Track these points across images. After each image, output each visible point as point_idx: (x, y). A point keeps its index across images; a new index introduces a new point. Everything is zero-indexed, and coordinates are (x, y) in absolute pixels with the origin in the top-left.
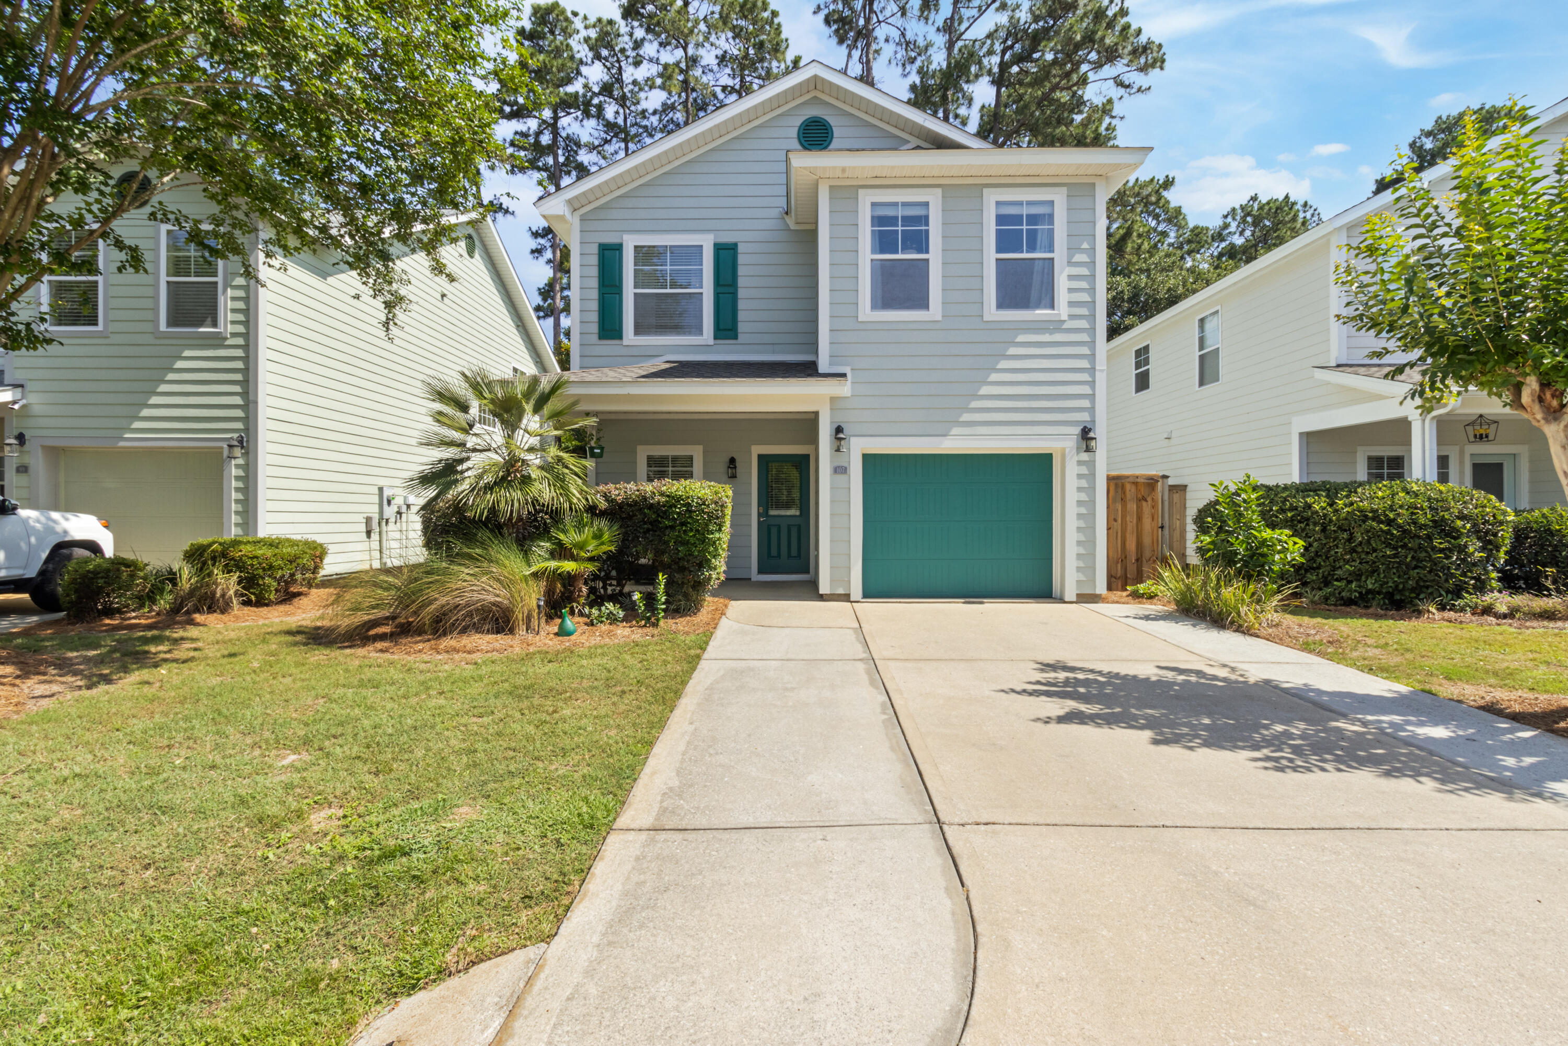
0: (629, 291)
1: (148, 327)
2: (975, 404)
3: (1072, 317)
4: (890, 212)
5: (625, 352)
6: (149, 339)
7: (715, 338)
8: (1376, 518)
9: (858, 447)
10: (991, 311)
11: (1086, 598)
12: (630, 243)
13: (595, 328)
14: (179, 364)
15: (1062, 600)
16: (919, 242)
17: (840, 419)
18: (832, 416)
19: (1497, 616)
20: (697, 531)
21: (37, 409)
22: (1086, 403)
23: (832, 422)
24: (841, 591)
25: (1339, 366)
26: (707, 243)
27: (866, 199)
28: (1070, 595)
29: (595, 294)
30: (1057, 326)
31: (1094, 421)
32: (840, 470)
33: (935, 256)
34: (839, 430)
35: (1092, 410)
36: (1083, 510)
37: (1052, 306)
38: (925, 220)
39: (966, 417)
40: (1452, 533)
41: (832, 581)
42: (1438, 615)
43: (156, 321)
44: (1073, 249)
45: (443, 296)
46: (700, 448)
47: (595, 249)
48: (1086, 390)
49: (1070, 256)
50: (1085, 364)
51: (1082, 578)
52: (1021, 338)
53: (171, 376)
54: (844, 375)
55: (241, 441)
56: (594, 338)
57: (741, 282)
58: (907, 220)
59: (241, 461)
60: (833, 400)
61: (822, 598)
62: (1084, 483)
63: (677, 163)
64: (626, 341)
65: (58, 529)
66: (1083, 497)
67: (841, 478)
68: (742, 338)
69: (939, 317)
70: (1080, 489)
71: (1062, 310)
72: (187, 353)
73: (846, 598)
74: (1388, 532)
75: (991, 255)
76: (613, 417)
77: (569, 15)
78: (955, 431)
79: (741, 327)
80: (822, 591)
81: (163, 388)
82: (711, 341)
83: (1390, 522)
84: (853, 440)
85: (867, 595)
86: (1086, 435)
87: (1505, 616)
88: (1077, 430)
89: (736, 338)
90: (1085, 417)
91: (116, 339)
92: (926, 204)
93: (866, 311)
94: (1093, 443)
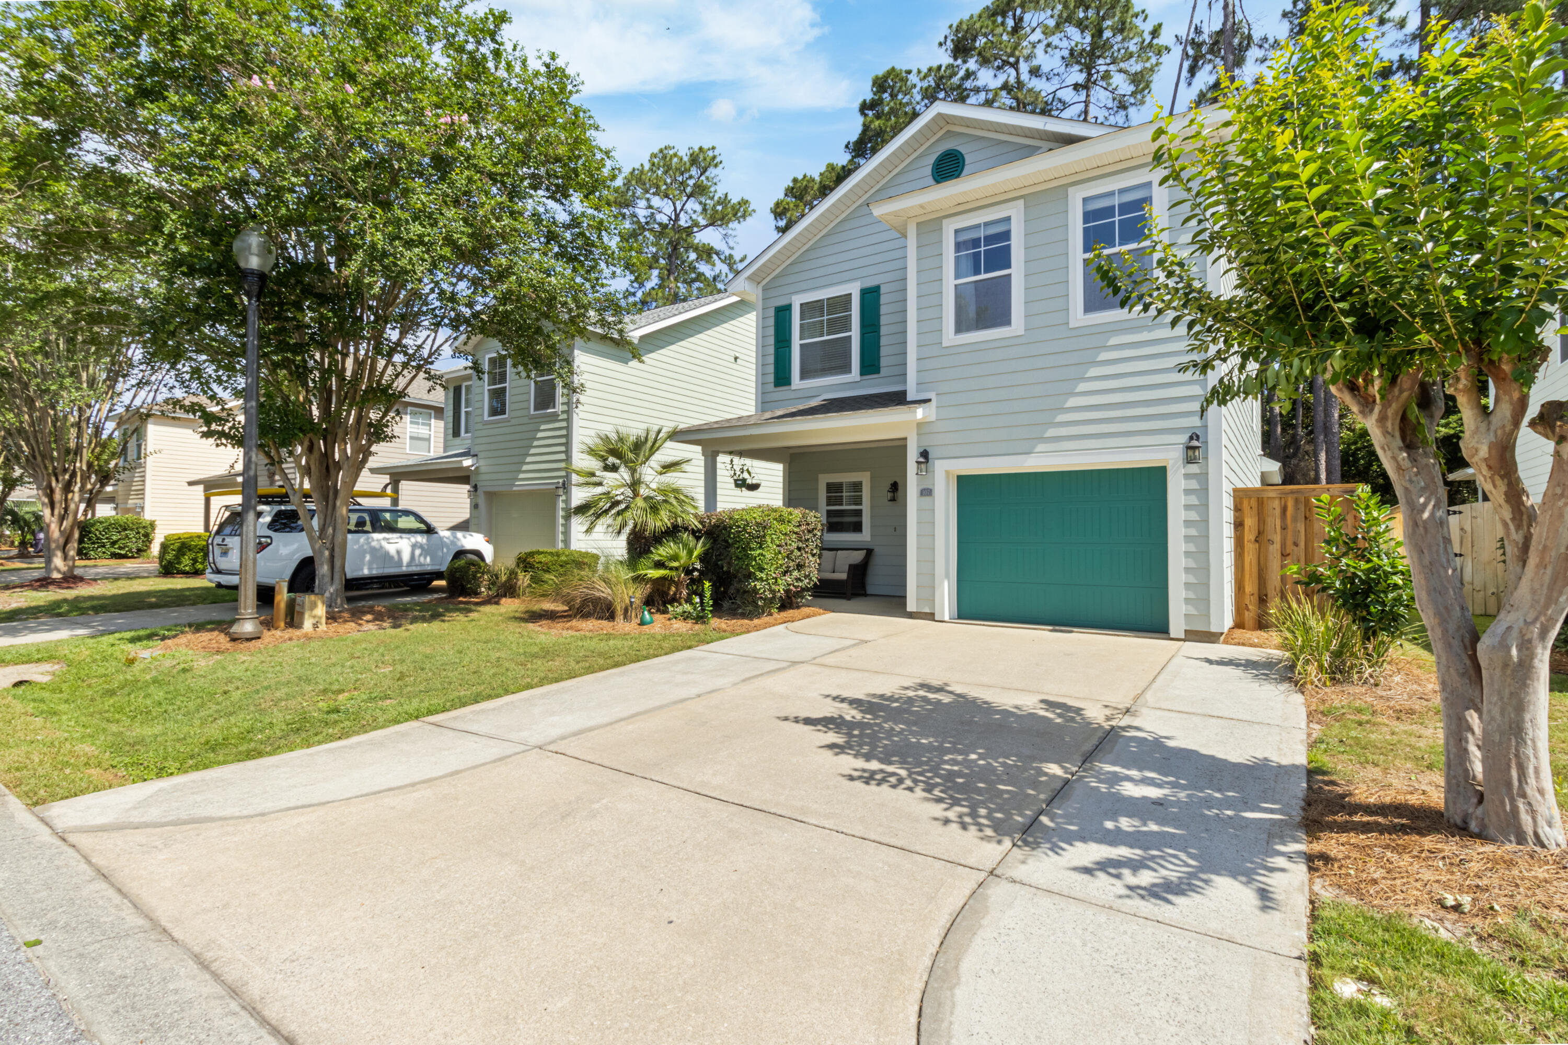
0: (796, 342)
1: (524, 412)
2: (1061, 418)
4: (973, 235)
5: (793, 395)
6: (526, 420)
7: (862, 374)
9: (949, 469)
10: (1078, 315)
11: (1199, 636)
12: (797, 302)
13: (771, 378)
14: (540, 435)
15: (1168, 636)
16: (1001, 258)
17: (926, 443)
18: (919, 441)
21: (483, 469)
22: (1195, 406)
23: (919, 447)
24: (927, 610)
26: (854, 290)
27: (950, 228)
28: (1179, 631)
29: (771, 350)
31: (1205, 427)
32: (926, 492)
33: (1017, 271)
34: (925, 454)
36: (1193, 532)
39: (1051, 432)
41: (920, 599)
43: (529, 408)
45: (736, 358)
46: (868, 474)
47: (772, 312)
48: (1196, 390)
51: (1192, 611)
52: (1113, 341)
53: (536, 443)
54: (929, 400)
55: (564, 484)
56: (772, 387)
57: (883, 320)
58: (989, 239)
59: (564, 498)
60: (920, 425)
61: (911, 615)
62: (1194, 500)
63: (832, 225)
64: (793, 387)
65: (459, 544)
66: (1193, 516)
67: (928, 500)
68: (884, 372)
69: (1021, 331)
70: (1188, 507)
72: (543, 427)
75: (1077, 256)
76: (801, 450)
77: (904, 75)
78: (1040, 447)
79: (884, 362)
80: (909, 609)
81: (532, 451)
82: (858, 378)
84: (937, 462)
85: (961, 616)
88: (1182, 439)
89: (880, 372)
90: (1194, 422)
91: (514, 422)
92: (1008, 219)
93: (949, 336)
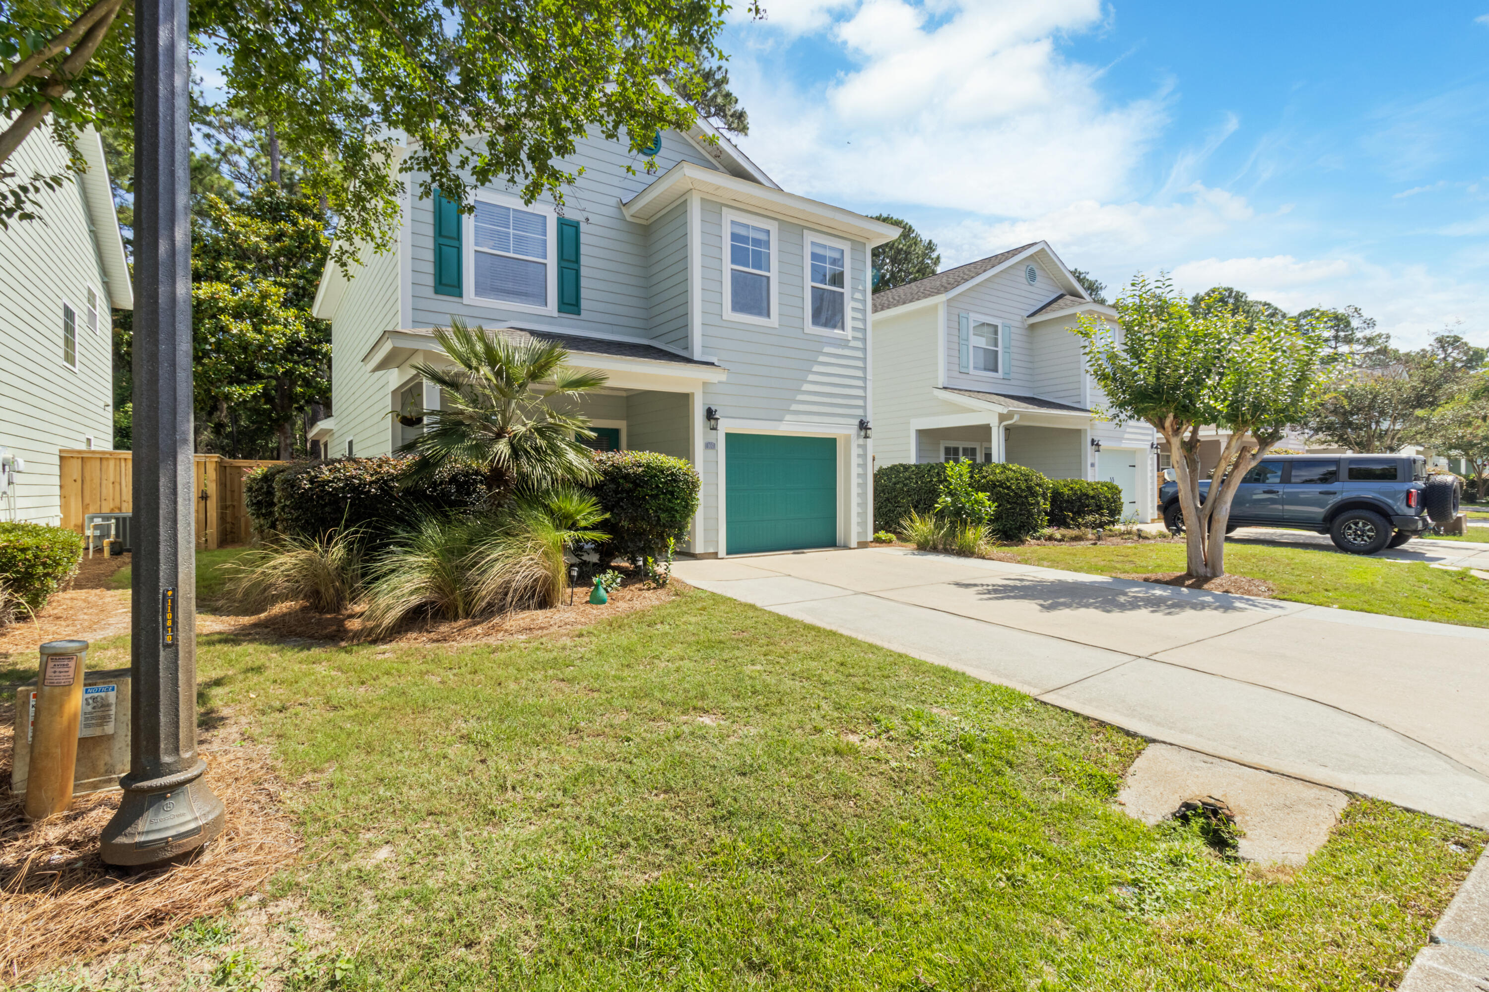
0: (470, 247)
2: (799, 397)
3: (854, 338)
4: (743, 232)
5: (464, 310)
7: (560, 311)
8: (1001, 486)
9: (726, 426)
10: (810, 326)
11: (863, 545)
13: (430, 280)
15: (846, 547)
16: (761, 261)
17: (710, 402)
18: (704, 399)
19: (1056, 540)
20: (683, 499)
22: (860, 402)
23: (704, 404)
24: (711, 550)
25: (945, 388)
26: (551, 215)
27: (729, 216)
28: (854, 544)
29: (430, 243)
30: (844, 343)
31: (867, 416)
32: (710, 445)
33: (774, 275)
34: (710, 411)
35: (864, 408)
36: (861, 481)
37: (843, 329)
38: (767, 244)
39: (794, 407)
40: (1034, 494)
41: (706, 542)
42: (1033, 542)
44: (854, 289)
48: (860, 393)
49: (853, 294)
50: (860, 374)
51: (860, 530)
52: (826, 350)
56: (430, 292)
57: (583, 260)
58: (756, 241)
60: (705, 384)
61: (695, 557)
62: (861, 461)
64: (466, 300)
66: (861, 471)
67: (711, 452)
68: (584, 314)
69: (777, 325)
70: (858, 466)
71: (849, 333)
73: (715, 555)
74: (1008, 494)
75: (808, 282)
78: (787, 418)
79: (584, 304)
80: (697, 553)
82: (555, 314)
83: (1008, 488)
84: (721, 421)
85: (729, 552)
86: (863, 426)
87: (1060, 541)
88: (857, 422)
89: (579, 314)
90: (860, 412)
92: (768, 232)
93: (728, 312)
94: (869, 432)
